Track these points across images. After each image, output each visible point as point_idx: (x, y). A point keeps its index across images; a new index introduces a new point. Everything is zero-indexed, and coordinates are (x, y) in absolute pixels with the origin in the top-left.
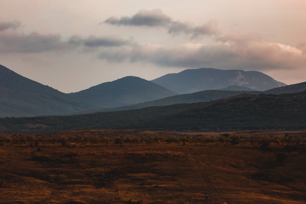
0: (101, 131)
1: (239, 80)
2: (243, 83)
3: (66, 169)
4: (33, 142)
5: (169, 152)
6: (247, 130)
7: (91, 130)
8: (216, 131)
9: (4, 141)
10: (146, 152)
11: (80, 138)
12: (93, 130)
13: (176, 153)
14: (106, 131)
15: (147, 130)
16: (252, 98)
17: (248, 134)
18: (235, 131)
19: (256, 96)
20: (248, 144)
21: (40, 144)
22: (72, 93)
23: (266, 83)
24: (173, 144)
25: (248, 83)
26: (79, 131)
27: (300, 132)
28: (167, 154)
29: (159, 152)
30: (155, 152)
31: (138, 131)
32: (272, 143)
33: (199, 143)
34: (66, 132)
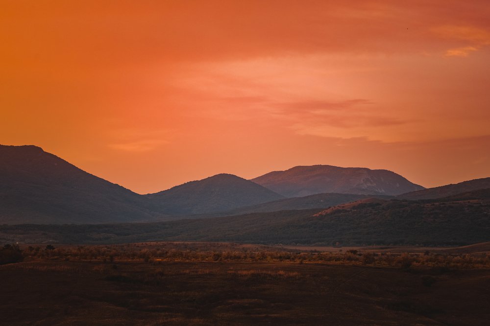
0: (188, 244)
1: (363, 180)
2: (369, 184)
3: (149, 293)
4: (107, 256)
5: (281, 272)
6: (374, 245)
7: (175, 243)
8: (334, 245)
9: (69, 255)
10: (252, 272)
11: (167, 253)
12: (178, 243)
13: (291, 274)
14: (194, 244)
15: (246, 243)
16: (381, 205)
17: (377, 250)
18: (359, 246)
19: (386, 201)
20: (384, 264)
21: (116, 260)
22: (149, 195)
23: (398, 185)
24: (287, 263)
25: (375, 184)
26: (159, 242)
27: (444, 249)
28: (280, 275)
29: (269, 272)
30: (264, 272)
31: (236, 245)
32: (415, 263)
33: (320, 262)
34: (142, 244)
